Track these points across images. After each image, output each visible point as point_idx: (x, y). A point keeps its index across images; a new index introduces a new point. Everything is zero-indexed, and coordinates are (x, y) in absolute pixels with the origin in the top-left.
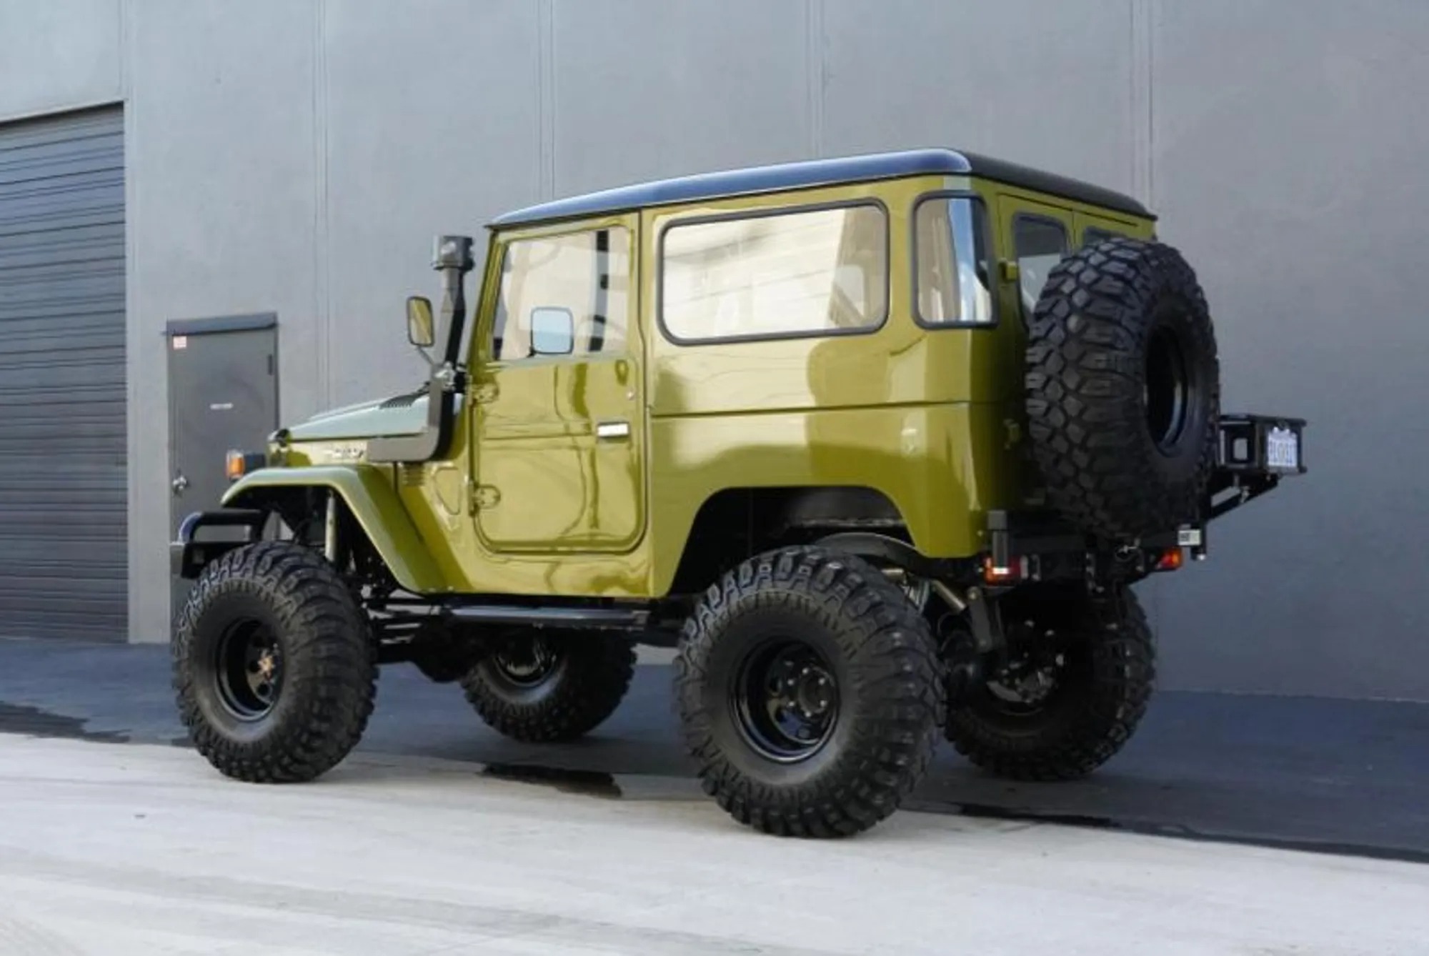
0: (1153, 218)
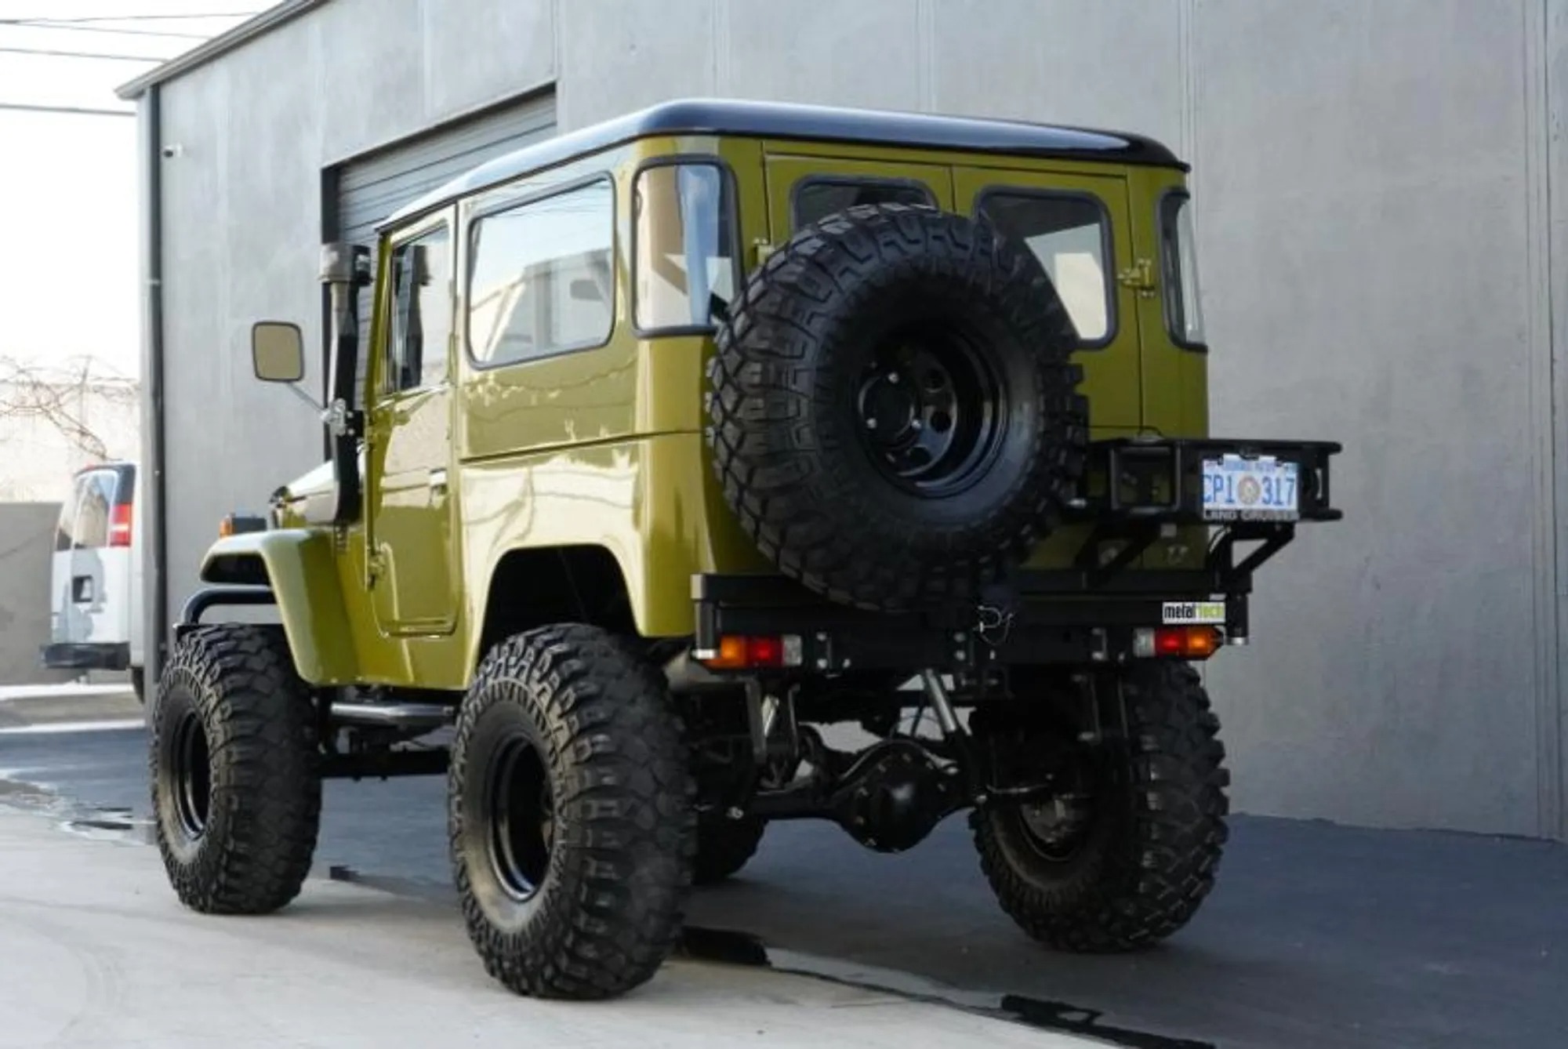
0: (1184, 168)
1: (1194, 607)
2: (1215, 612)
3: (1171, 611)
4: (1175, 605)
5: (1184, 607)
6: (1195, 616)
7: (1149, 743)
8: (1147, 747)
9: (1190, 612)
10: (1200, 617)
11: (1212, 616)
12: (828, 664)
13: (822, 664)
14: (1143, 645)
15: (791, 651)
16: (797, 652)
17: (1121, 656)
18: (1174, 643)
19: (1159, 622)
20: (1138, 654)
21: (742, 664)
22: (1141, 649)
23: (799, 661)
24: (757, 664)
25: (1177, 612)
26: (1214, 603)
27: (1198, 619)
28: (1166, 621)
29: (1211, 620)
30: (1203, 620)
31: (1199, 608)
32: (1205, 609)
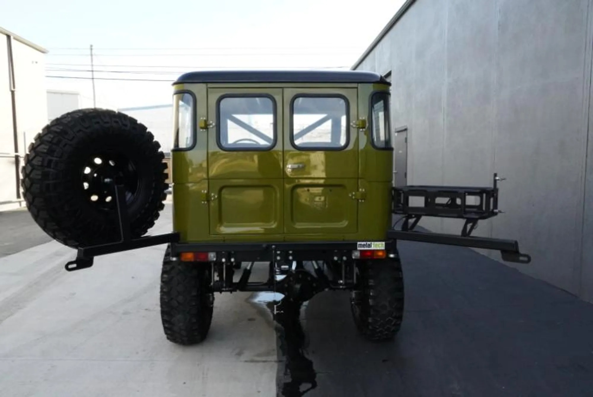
1: (371, 244)
2: (380, 246)
3: (361, 245)
4: (363, 243)
5: (367, 244)
7: (371, 282)
8: (370, 284)
9: (370, 246)
11: (379, 247)
12: (226, 260)
13: (224, 260)
14: (356, 255)
15: (212, 256)
16: (214, 257)
17: (345, 258)
18: (369, 254)
19: (356, 249)
20: (353, 257)
21: (192, 260)
22: (355, 256)
23: (215, 259)
24: (198, 260)
25: (364, 246)
26: (380, 243)
27: (373, 248)
28: (358, 249)
29: (378, 248)
30: (375, 248)
31: (374, 244)
32: (376, 245)
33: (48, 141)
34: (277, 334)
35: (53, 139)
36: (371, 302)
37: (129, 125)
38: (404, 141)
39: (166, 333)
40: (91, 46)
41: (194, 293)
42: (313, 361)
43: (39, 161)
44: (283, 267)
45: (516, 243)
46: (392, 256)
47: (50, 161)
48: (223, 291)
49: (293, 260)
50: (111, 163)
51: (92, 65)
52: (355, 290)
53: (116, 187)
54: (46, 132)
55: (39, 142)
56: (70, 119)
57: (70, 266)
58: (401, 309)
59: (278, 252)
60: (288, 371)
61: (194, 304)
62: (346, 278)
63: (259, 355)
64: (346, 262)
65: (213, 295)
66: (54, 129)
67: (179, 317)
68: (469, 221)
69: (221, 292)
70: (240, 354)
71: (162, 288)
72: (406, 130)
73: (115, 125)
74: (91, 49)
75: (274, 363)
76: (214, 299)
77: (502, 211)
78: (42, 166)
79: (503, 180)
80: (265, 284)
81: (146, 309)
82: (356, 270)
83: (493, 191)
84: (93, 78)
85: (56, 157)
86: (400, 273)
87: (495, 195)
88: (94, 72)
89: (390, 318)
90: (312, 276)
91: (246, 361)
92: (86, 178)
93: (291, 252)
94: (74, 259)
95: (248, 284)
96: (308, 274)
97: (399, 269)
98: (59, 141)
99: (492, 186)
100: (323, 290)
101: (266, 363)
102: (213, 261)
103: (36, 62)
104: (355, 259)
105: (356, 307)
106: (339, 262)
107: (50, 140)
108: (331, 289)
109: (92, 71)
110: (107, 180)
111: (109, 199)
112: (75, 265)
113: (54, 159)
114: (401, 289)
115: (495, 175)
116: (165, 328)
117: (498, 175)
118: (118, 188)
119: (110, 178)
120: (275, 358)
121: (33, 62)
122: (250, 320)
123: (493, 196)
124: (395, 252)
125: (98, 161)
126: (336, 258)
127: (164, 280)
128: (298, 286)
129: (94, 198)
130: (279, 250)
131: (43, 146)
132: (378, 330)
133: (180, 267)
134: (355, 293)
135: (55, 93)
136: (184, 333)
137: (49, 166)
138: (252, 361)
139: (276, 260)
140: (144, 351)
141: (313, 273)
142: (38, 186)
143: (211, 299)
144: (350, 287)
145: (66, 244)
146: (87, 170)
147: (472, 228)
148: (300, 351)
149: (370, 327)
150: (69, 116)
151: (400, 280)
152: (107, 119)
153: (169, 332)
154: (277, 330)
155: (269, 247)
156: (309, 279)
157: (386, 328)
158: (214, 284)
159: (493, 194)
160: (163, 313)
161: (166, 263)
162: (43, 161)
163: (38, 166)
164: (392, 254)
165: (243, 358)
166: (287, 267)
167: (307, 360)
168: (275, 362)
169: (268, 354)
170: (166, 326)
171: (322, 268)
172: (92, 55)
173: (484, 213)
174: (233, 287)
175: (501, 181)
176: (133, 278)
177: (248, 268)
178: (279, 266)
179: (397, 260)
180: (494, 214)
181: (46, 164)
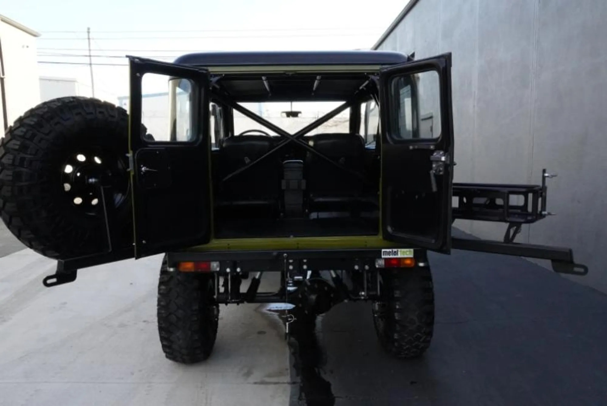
1: (398, 251)
2: (408, 253)
3: (386, 253)
4: (388, 250)
5: (392, 251)
6: (397, 255)
7: (397, 294)
8: (396, 296)
9: (396, 253)
10: (401, 255)
11: (407, 255)
12: (231, 270)
13: (228, 270)
14: (380, 263)
15: (215, 266)
16: (217, 266)
17: (367, 267)
18: (395, 262)
19: (380, 257)
20: (377, 266)
21: (193, 270)
22: (378, 265)
23: (218, 269)
24: (200, 270)
25: (389, 253)
26: (408, 250)
27: (399, 256)
28: (383, 257)
29: (405, 256)
30: (402, 256)
31: (401, 251)
32: (404, 252)
33: (20, 136)
34: (290, 349)
35: (26, 133)
36: (397, 316)
37: (117, 116)
38: (429, 129)
39: (165, 352)
40: (89, 29)
41: (196, 307)
42: (331, 382)
43: (9, 159)
44: (296, 278)
45: (571, 251)
46: (421, 264)
47: (22, 160)
48: (229, 303)
49: (308, 269)
50: (98, 160)
51: (90, 50)
52: (378, 301)
53: (102, 188)
54: (18, 125)
55: (9, 137)
56: (46, 110)
57: (49, 281)
58: (430, 323)
59: (291, 261)
60: (303, 394)
61: (196, 319)
62: (368, 289)
63: (269, 376)
64: (368, 271)
65: (218, 307)
66: (27, 121)
67: (179, 334)
68: (512, 224)
69: (226, 304)
70: (248, 374)
71: (159, 301)
72: (431, 117)
73: (100, 116)
74: (89, 32)
75: (286, 385)
76: (218, 311)
77: (553, 213)
78: (13, 164)
79: (554, 178)
80: (276, 295)
81: (145, 321)
82: (379, 278)
83: (541, 189)
84: (91, 64)
85: (30, 154)
86: (430, 283)
87: (544, 194)
88: (92, 58)
89: (419, 334)
90: (328, 286)
91: (255, 383)
92: (67, 178)
93: (305, 261)
94: (54, 272)
95: (258, 295)
96: (324, 283)
97: (430, 279)
98: (34, 136)
99: (540, 183)
100: (342, 301)
101: (277, 386)
102: (217, 272)
103: (28, 47)
104: (378, 268)
105: (380, 320)
106: (360, 271)
107: (22, 134)
108: (350, 299)
109: (90, 56)
110: (92, 180)
111: (95, 202)
112: (54, 280)
113: (28, 156)
114: (431, 301)
115: (544, 171)
116: (164, 346)
117: (547, 171)
118: (104, 189)
119: (95, 178)
120: (288, 379)
121: (23, 47)
122: (260, 333)
123: (541, 196)
124: (425, 260)
125: (81, 158)
126: (356, 267)
127: (161, 291)
128: (313, 297)
129: (78, 201)
130: (291, 259)
131: (14, 142)
132: (405, 348)
133: (179, 277)
134: (378, 305)
135: (50, 80)
136: (184, 351)
137: (21, 164)
138: (262, 383)
139: (288, 269)
140: (140, 371)
141: (331, 283)
142: (9, 188)
143: (216, 312)
144: (372, 298)
145: (45, 254)
146: (69, 169)
147: (515, 233)
148: (316, 370)
149: (396, 344)
150: (46, 106)
151: (429, 291)
152: (91, 110)
153: (168, 350)
154: (290, 345)
155: (280, 255)
156: (326, 288)
157: (414, 345)
158: (217, 297)
159: (542, 193)
160: (161, 329)
161: (163, 272)
162: (14, 160)
163: (9, 165)
164: (422, 262)
165: (251, 379)
166: (301, 277)
167: (324, 380)
168: (288, 383)
169: (280, 374)
170: (165, 343)
171: (341, 277)
172: (89, 39)
173: (530, 214)
174: (239, 298)
175: (552, 178)
176: (131, 284)
177: (257, 277)
178: (292, 277)
179: (427, 268)
180: (542, 216)
181: (17, 162)
